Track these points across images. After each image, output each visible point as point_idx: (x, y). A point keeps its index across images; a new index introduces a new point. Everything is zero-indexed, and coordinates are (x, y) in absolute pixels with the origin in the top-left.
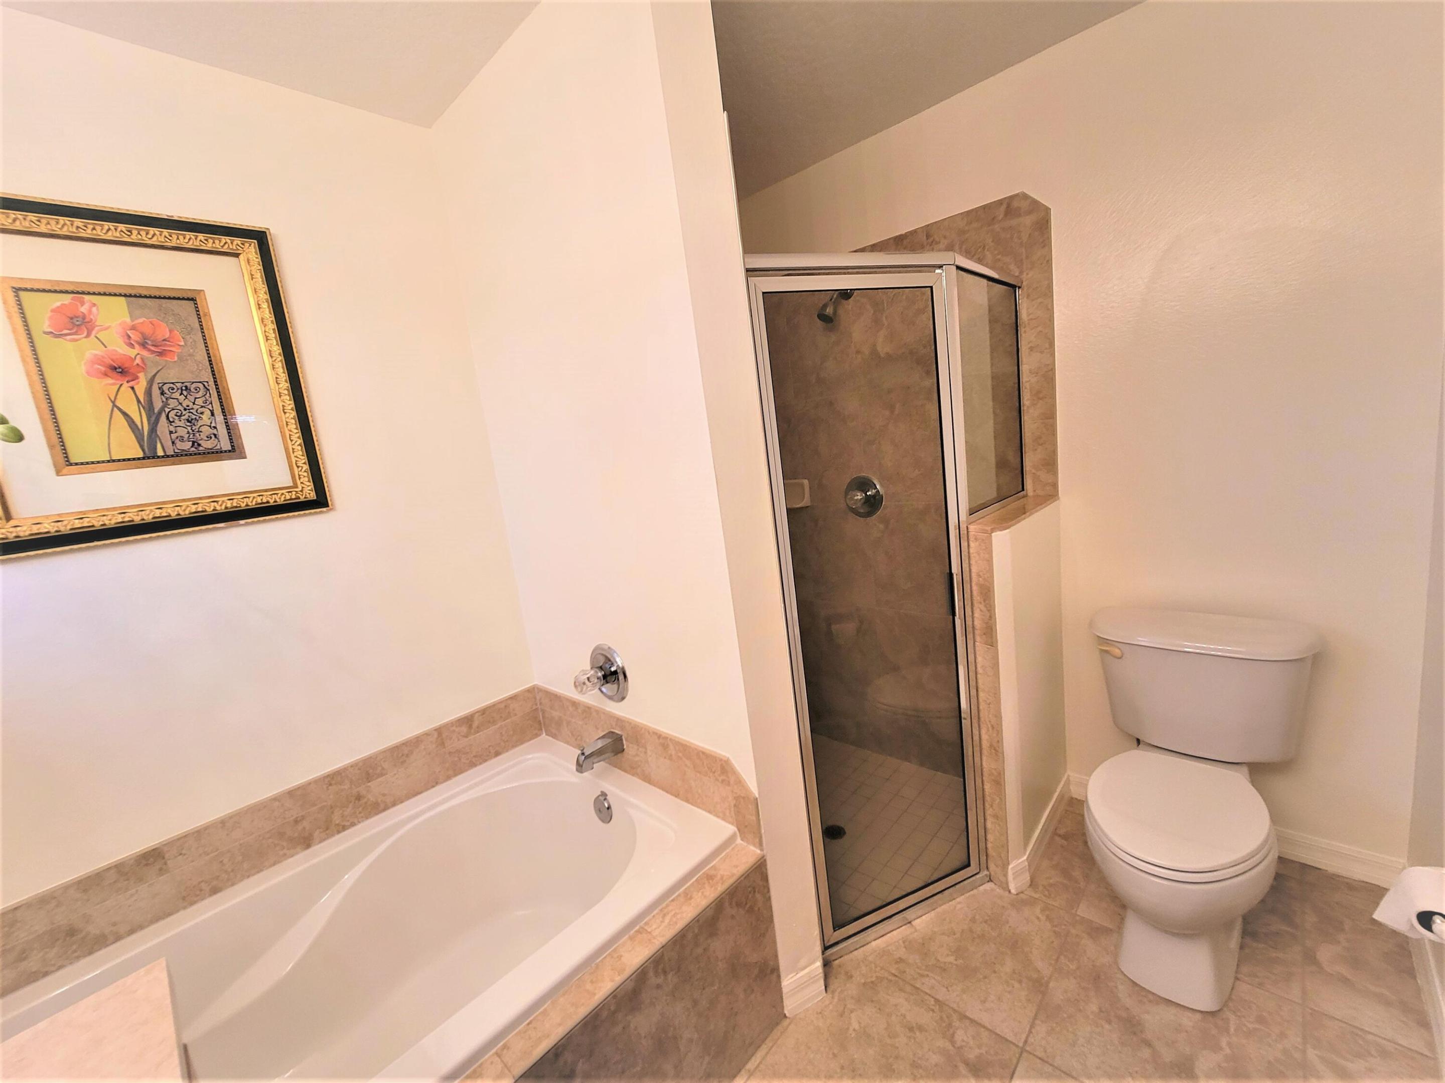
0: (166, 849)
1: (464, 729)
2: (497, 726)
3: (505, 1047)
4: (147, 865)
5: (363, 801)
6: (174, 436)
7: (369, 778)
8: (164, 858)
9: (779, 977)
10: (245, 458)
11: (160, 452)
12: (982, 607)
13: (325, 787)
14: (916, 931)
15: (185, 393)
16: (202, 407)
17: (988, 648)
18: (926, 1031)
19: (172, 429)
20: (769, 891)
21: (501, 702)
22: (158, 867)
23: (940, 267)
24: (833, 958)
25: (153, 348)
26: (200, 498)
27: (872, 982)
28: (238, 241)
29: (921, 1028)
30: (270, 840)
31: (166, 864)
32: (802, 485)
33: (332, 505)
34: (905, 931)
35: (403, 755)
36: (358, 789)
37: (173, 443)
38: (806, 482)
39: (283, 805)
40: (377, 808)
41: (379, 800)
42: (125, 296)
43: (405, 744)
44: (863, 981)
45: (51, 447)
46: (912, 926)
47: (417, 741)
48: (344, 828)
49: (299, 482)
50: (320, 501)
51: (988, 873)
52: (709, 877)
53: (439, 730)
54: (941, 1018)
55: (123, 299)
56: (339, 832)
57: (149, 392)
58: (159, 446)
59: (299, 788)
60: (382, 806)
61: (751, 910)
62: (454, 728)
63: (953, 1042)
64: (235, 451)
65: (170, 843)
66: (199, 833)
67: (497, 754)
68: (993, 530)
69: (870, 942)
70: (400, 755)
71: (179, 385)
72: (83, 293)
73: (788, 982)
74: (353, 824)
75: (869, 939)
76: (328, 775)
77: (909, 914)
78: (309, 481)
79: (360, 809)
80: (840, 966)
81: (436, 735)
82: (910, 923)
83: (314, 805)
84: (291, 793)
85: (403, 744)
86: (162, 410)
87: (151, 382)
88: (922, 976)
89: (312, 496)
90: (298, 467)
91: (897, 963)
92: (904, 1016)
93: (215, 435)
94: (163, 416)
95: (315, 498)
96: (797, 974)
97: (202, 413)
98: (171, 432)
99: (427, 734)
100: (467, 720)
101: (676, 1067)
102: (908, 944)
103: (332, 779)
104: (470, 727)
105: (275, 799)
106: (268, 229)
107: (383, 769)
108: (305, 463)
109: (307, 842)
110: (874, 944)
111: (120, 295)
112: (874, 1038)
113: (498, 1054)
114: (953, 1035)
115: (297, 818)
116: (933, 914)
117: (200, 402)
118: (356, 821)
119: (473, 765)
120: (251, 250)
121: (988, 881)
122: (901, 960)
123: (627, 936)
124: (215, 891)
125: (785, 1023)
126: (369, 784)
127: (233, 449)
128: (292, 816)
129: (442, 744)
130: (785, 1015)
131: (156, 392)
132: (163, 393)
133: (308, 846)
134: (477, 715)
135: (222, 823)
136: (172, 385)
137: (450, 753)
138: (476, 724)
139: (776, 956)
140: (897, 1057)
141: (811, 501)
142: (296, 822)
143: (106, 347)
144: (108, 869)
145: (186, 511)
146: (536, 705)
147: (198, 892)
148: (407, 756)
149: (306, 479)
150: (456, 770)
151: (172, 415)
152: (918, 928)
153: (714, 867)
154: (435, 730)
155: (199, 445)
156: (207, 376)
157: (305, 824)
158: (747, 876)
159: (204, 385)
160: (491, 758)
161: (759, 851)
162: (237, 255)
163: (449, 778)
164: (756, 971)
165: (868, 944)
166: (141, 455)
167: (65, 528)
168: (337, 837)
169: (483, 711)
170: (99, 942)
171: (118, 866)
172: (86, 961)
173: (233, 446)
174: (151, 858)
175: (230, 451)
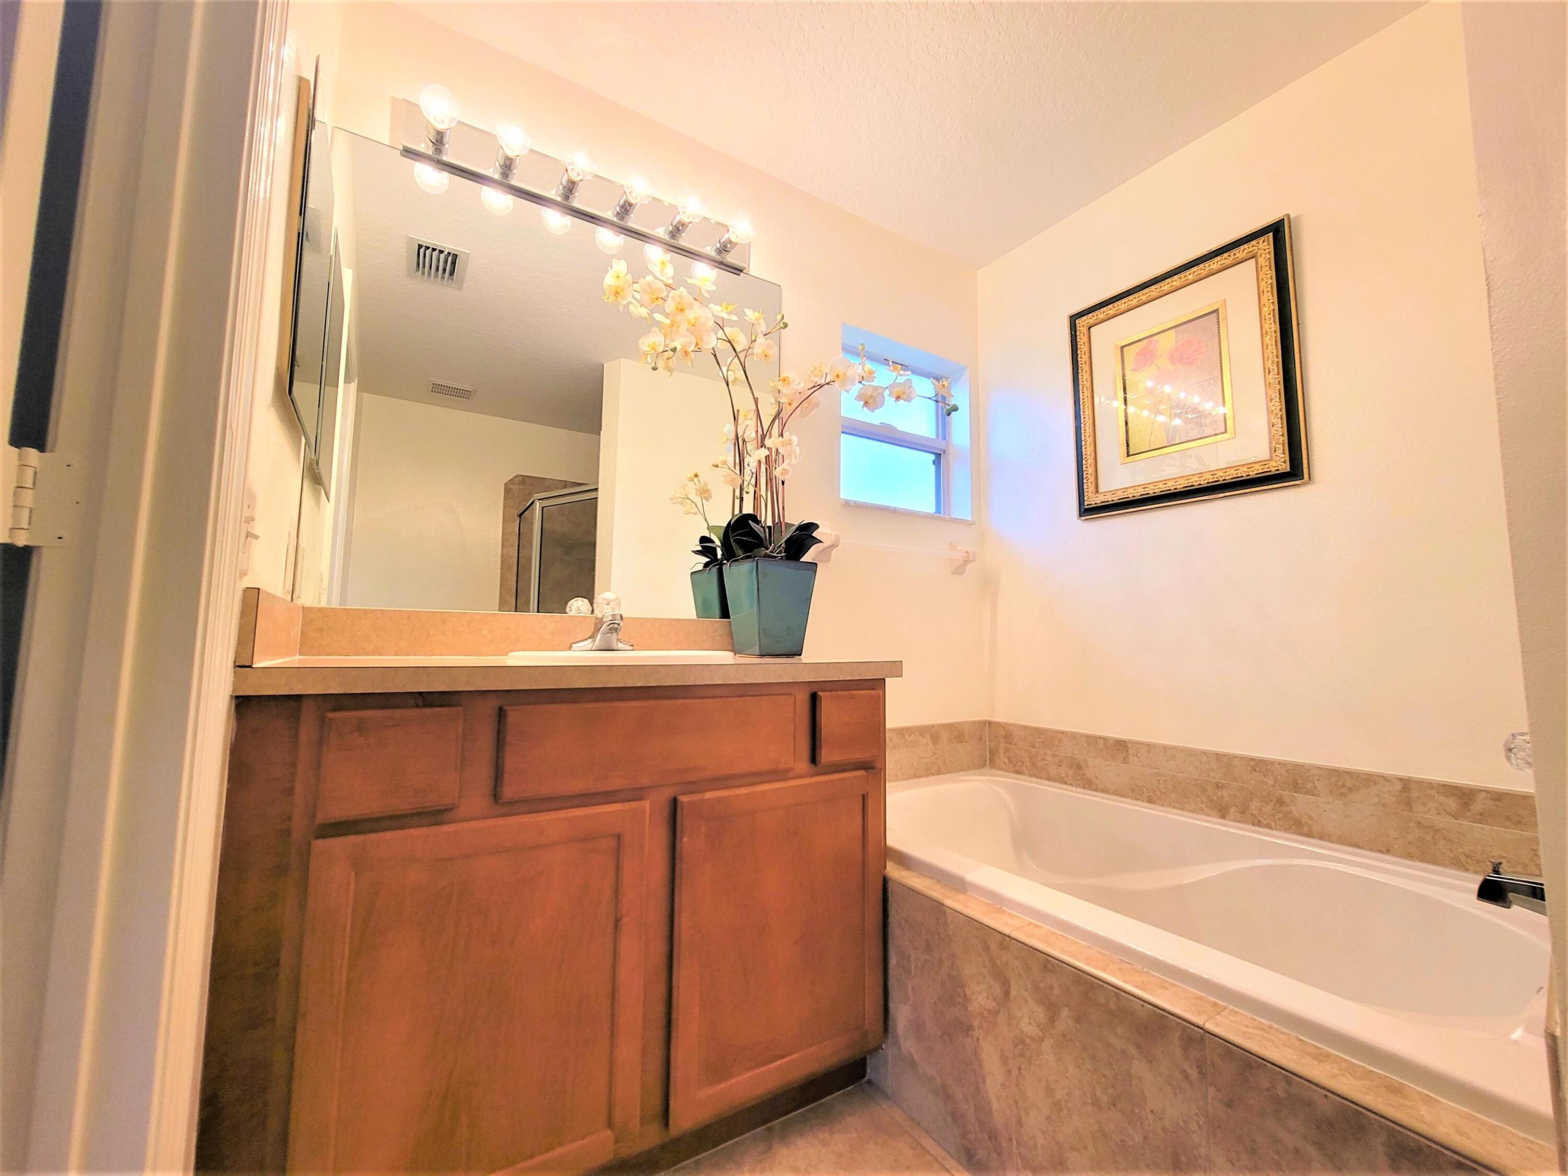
0: (1129, 745)
4: (1118, 749)
5: (1285, 809)
6: (1188, 426)
7: (1296, 787)
8: (1127, 751)
10: (1235, 437)
11: (1178, 441)
13: (1249, 768)
15: (1201, 390)
16: (1212, 398)
19: (1189, 421)
22: (1123, 756)
25: (1188, 360)
26: (1193, 475)
28: (1255, 242)
30: (1194, 788)
31: (1128, 756)
33: (1307, 476)
35: (1344, 786)
36: (1282, 792)
37: (1187, 432)
39: (1209, 762)
40: (1300, 827)
41: (1303, 821)
42: (1176, 326)
47: (1368, 780)
49: (1274, 455)
50: (1294, 474)
53: (1406, 784)
55: (1175, 329)
56: (1253, 824)
59: (1225, 755)
60: (1306, 829)
62: (1433, 792)
64: (1226, 432)
65: (1133, 742)
66: (1150, 747)
70: (1341, 783)
71: (1198, 384)
72: (1153, 335)
76: (1253, 760)
78: (1284, 455)
79: (1280, 815)
81: (1399, 786)
83: (1235, 780)
84: (1218, 756)
85: (1347, 772)
89: (1285, 469)
90: (1277, 439)
93: (1216, 421)
98: (1187, 424)
99: (1385, 778)
100: (1462, 794)
103: (1258, 765)
104: (1465, 806)
105: (1205, 753)
106: (1288, 214)
107: (1315, 787)
108: (1282, 435)
109: (1223, 812)
111: (1173, 327)
115: (1219, 782)
117: (1210, 394)
118: (1273, 824)
120: (1268, 244)
124: (1150, 801)
126: (1295, 794)
128: (1215, 778)
129: (1408, 804)
133: (1223, 817)
134: (1483, 795)
135: (1165, 748)
136: (1194, 386)
137: (1419, 823)
142: (1218, 786)
143: (1160, 369)
145: (1182, 485)
147: (1141, 793)
148: (1350, 790)
149: (1281, 452)
154: (1403, 781)
155: (1204, 431)
156: (1217, 372)
157: (1224, 793)
162: (1251, 256)
166: (1166, 444)
170: (1088, 784)
171: (1105, 739)
172: (1080, 790)
173: (1226, 428)
174: (1120, 747)
175: (1223, 433)
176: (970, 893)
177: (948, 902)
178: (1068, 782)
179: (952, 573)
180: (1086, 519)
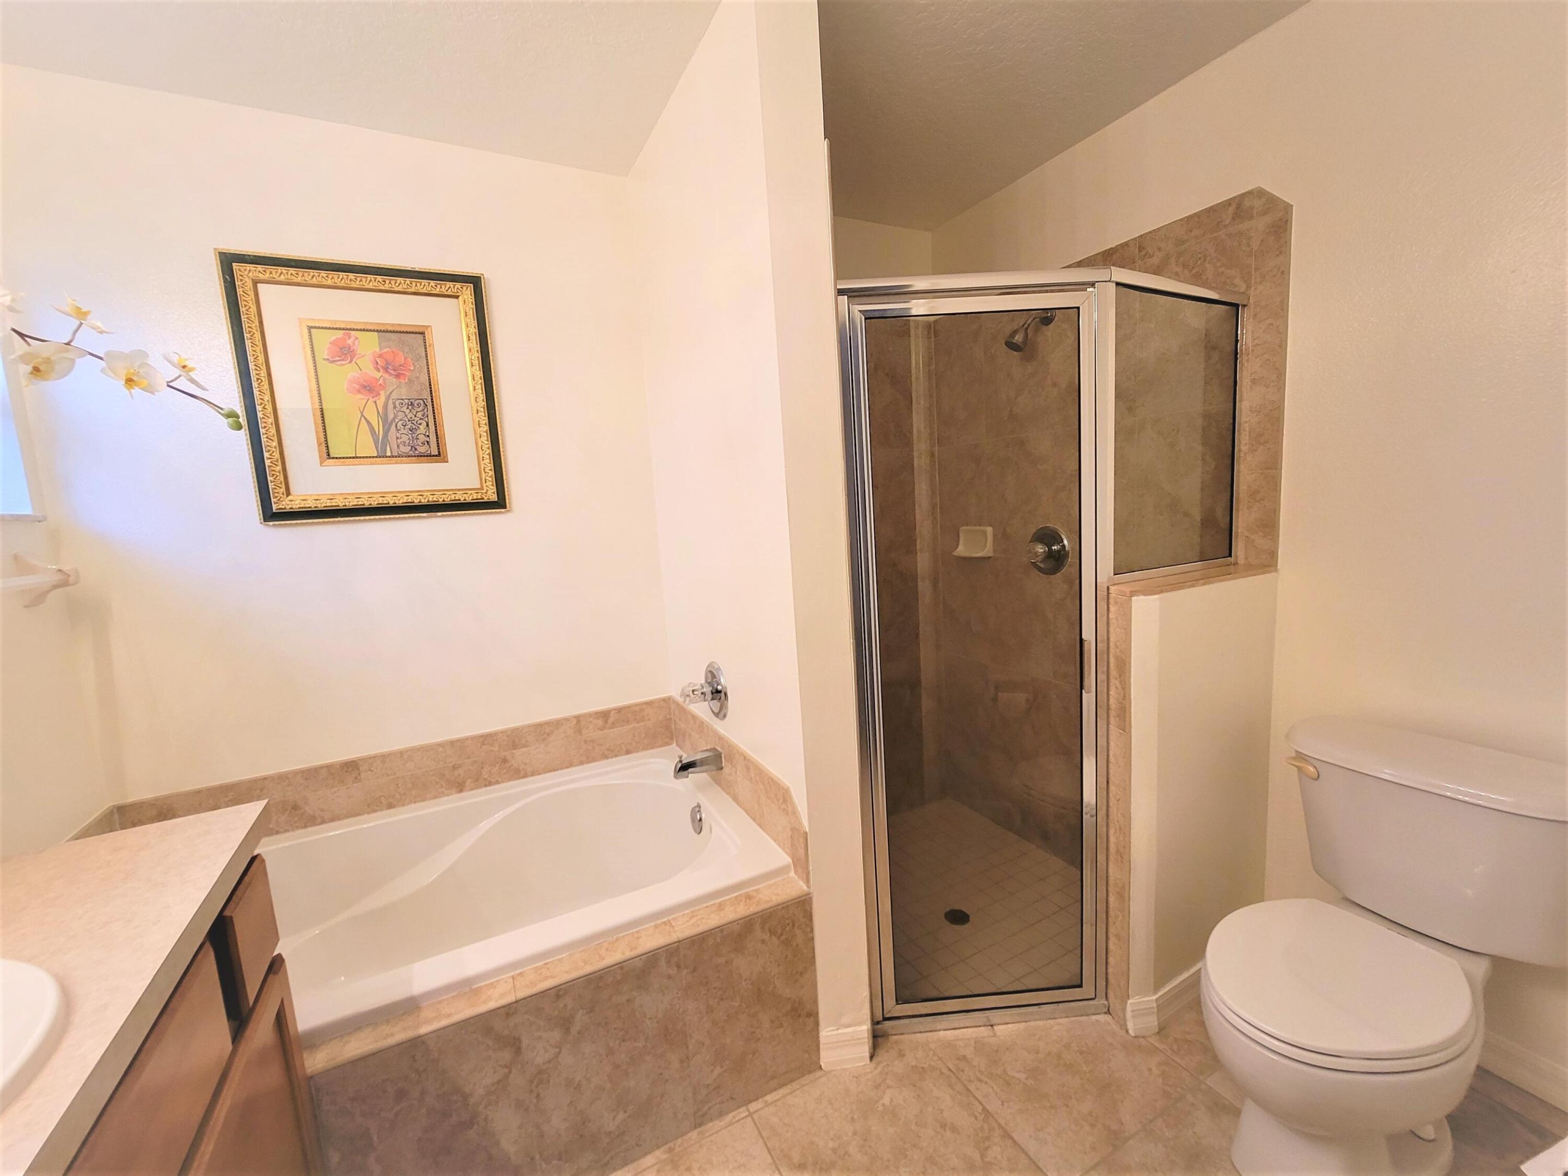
0: (361, 763)
1: (600, 722)
2: (631, 726)
3: (521, 974)
4: (347, 771)
5: (509, 765)
6: (399, 441)
7: (515, 746)
8: (358, 769)
9: (817, 1024)
10: (447, 462)
11: (389, 454)
12: (1117, 683)
13: (479, 744)
14: (995, 1035)
15: (410, 407)
16: (421, 419)
17: (1120, 733)
18: (959, 1133)
19: (398, 435)
20: (812, 930)
21: (636, 705)
22: (354, 775)
23: (1092, 284)
24: (893, 1033)
25: (392, 372)
26: (411, 492)
27: (923, 1068)
28: (458, 285)
29: (954, 1129)
30: (434, 778)
31: (359, 774)
32: (985, 533)
33: (509, 507)
34: (984, 1032)
35: (544, 733)
36: (505, 753)
37: (398, 446)
38: (989, 530)
39: (445, 751)
40: (519, 774)
41: (521, 768)
42: (377, 331)
43: (548, 723)
44: (914, 1064)
45: (319, 445)
46: (993, 1029)
47: (557, 724)
48: (490, 784)
49: (484, 485)
50: (500, 503)
51: (1106, 1003)
52: (749, 897)
53: (578, 718)
54: (982, 1128)
55: (376, 333)
56: (486, 786)
57: (385, 407)
58: (388, 448)
59: (458, 740)
60: (522, 773)
61: (787, 943)
62: (591, 719)
63: (983, 1156)
64: (439, 456)
65: (365, 759)
66: (384, 757)
67: (628, 752)
68: (1133, 593)
69: (940, 1030)
70: (542, 732)
71: (406, 401)
72: (350, 329)
73: (827, 1034)
74: (497, 782)
75: (939, 1027)
76: (482, 736)
77: (995, 1016)
78: (493, 485)
79: (505, 771)
80: (896, 1042)
81: (575, 722)
82: (992, 1026)
83: (469, 758)
84: (452, 743)
85: (546, 723)
86: (394, 420)
87: (388, 398)
88: (980, 1081)
89: (494, 498)
90: (485, 473)
91: (958, 1059)
92: (942, 1111)
93: (428, 442)
94: (394, 424)
95: (496, 500)
96: (838, 1029)
97: (420, 424)
98: (397, 438)
99: (567, 719)
100: (605, 715)
101: (682, 1061)
102: (979, 1045)
103: (486, 739)
104: (606, 722)
105: (440, 745)
106: (482, 274)
107: (527, 741)
108: (491, 470)
109: (460, 787)
110: (942, 1033)
111: (374, 331)
112: (900, 1119)
113: (513, 977)
114: (987, 1149)
115: (455, 764)
116: (1022, 1025)
117: (419, 415)
118: (500, 780)
119: (606, 757)
120: (467, 293)
121: (1106, 1013)
122: (964, 1058)
123: (653, 924)
124: (390, 806)
125: (818, 1073)
126: (514, 751)
127: (439, 455)
128: (451, 762)
129: (579, 731)
130: (821, 1066)
131: (391, 406)
132: (395, 407)
133: (461, 791)
134: (613, 712)
135: (401, 753)
136: (401, 401)
137: (586, 742)
138: (611, 720)
139: (815, 1002)
140: (915, 1146)
141: (994, 551)
142: (455, 768)
143: (361, 370)
144: (322, 767)
145: (401, 501)
146: (670, 714)
147: (379, 804)
148: (549, 735)
149: (491, 483)
150: (589, 758)
151: (399, 424)
152: (998, 1034)
153: (757, 891)
154: (575, 717)
155: (416, 449)
156: (426, 395)
157: (460, 771)
158: (785, 906)
159: (424, 402)
160: (622, 755)
161: (805, 887)
162: (457, 297)
163: (582, 763)
164: (789, 1007)
165: (935, 1031)
166: (376, 455)
167: (321, 505)
168: (484, 789)
169: (619, 710)
170: (311, 821)
171: (329, 767)
172: (301, 831)
173: (439, 452)
174: (351, 767)
175: (436, 456)
176: (425, 1004)
177: (424, 1030)
178: (281, 830)
179: (26, 607)
180: (274, 525)
